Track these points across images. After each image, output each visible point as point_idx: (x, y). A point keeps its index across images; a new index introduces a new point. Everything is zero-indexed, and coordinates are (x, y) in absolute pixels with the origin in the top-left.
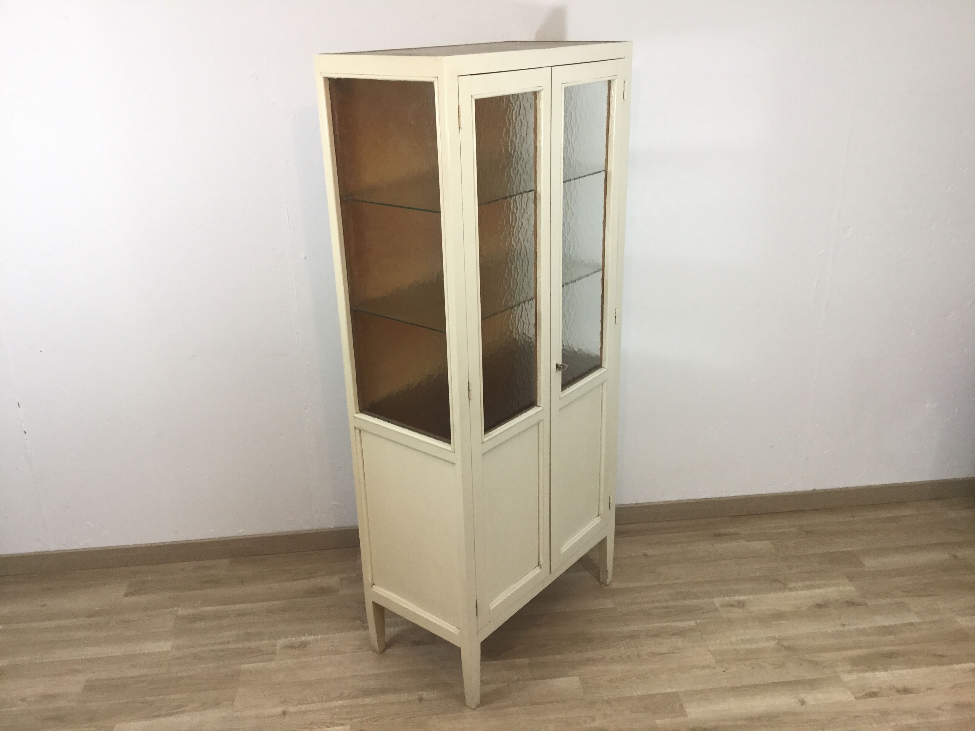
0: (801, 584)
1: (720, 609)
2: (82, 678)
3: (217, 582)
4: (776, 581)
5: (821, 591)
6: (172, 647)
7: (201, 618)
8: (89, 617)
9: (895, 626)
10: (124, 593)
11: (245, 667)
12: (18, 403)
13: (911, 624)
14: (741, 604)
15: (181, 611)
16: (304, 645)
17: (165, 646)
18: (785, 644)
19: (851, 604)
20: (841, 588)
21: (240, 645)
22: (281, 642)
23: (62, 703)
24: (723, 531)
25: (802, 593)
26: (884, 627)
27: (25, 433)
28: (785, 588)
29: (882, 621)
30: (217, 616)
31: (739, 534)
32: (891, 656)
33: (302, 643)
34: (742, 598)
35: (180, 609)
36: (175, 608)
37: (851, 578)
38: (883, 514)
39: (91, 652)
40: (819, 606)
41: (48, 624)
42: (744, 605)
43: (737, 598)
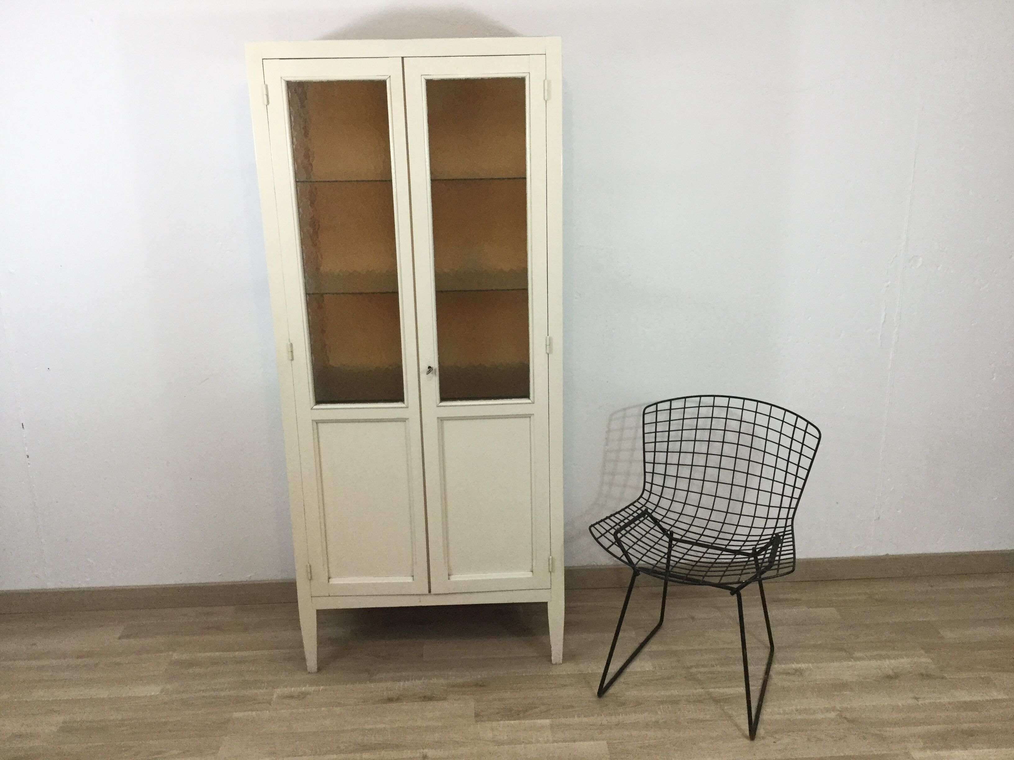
0: (869, 654)
1: (774, 677)
2: (60, 719)
3: (219, 628)
4: (841, 649)
5: (893, 662)
6: (161, 692)
7: (196, 663)
8: (79, 657)
9: (976, 703)
10: (118, 635)
11: (237, 715)
12: (22, 424)
13: (995, 701)
14: (799, 672)
15: (175, 656)
16: (303, 696)
17: (153, 690)
18: (848, 715)
19: (926, 676)
20: (916, 659)
21: (233, 693)
22: (278, 691)
23: (35, 743)
24: (781, 596)
25: (869, 663)
26: (965, 702)
27: (28, 457)
28: (850, 657)
29: (963, 696)
30: (214, 662)
31: (800, 600)
32: (971, 733)
33: (302, 693)
34: (800, 666)
35: (175, 654)
36: (171, 653)
37: (928, 649)
38: (969, 584)
39: (74, 693)
40: (889, 677)
41: (34, 663)
42: (801, 674)
43: (795, 666)
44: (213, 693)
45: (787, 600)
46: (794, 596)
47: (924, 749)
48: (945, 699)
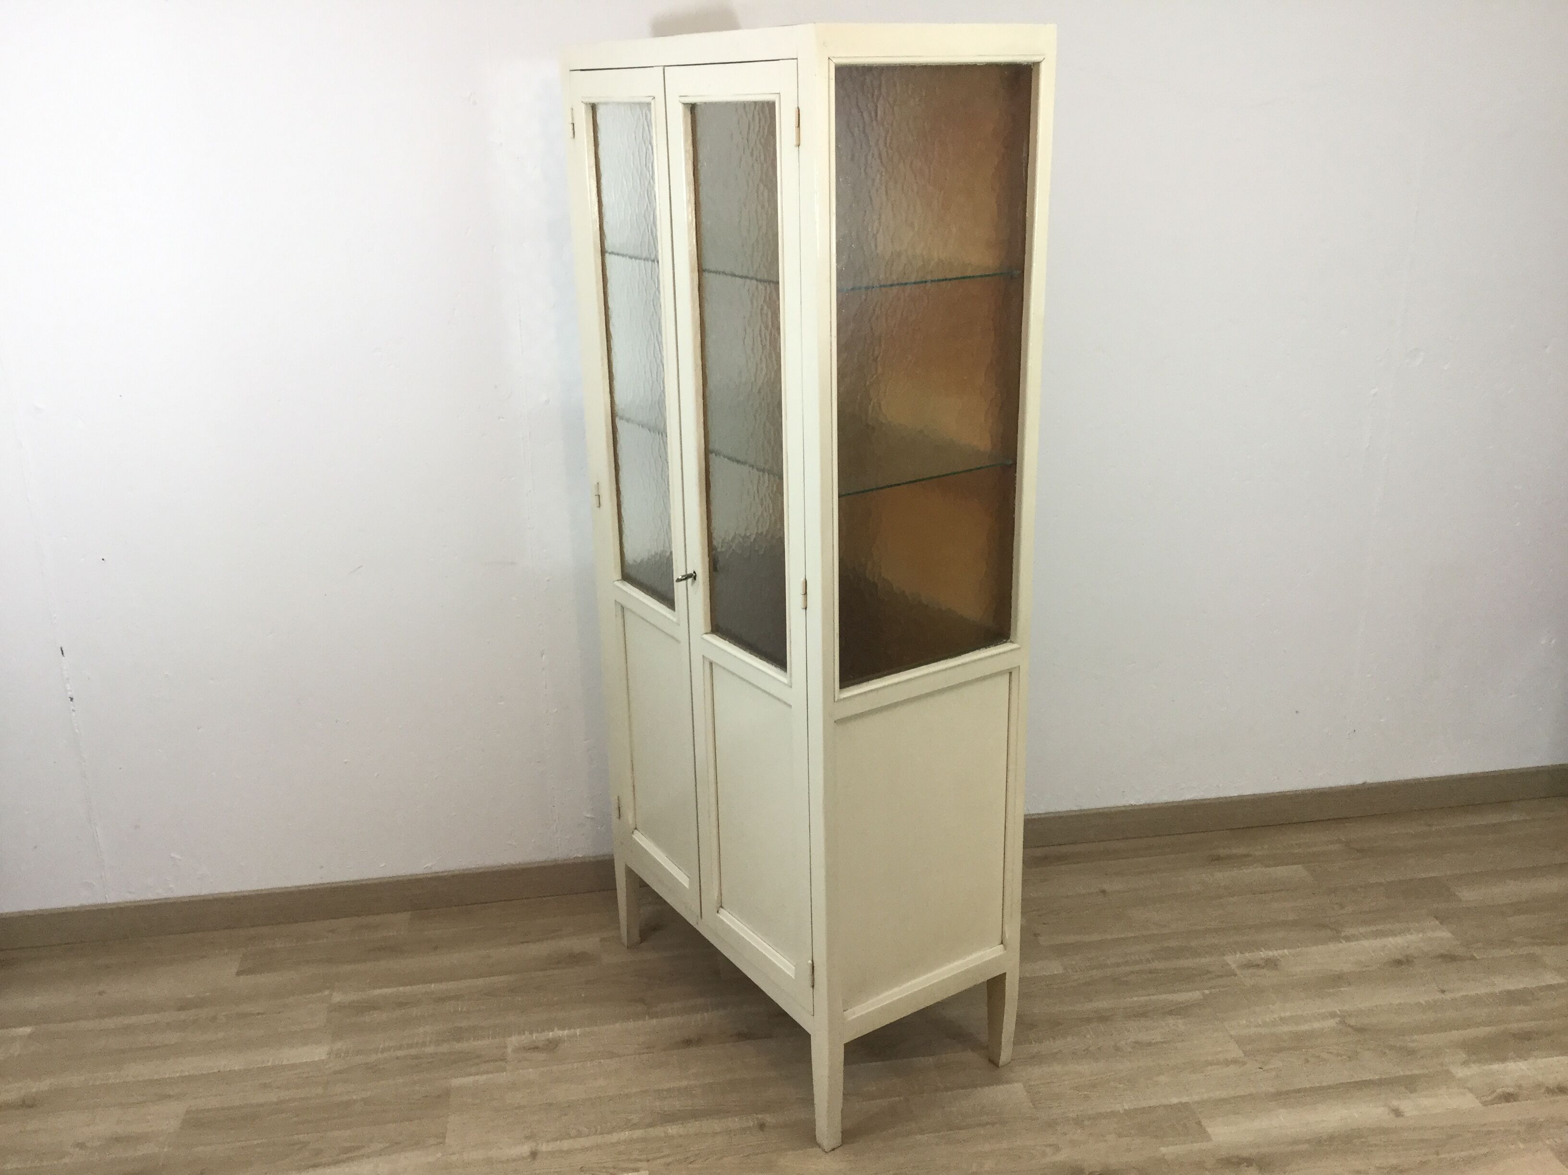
0: (1362, 930)
1: (1238, 972)
2: (177, 1108)
3: (393, 949)
4: (1324, 926)
5: (1400, 940)
6: (329, 1054)
7: (372, 1006)
8: (181, 1008)
9: (1525, 991)
10: (234, 970)
11: (456, 1082)
12: (61, 648)
13: (1550, 987)
14: (1272, 964)
15: (338, 997)
16: (552, 1046)
17: (317, 1053)
18: (1352, 1021)
19: (1449, 958)
20: (1430, 934)
21: (444, 1048)
22: (514, 1041)
23: (144, 1150)
24: (1222, 852)
25: (1365, 943)
26: (1509, 992)
27: (72, 699)
28: (1337, 938)
29: (1504, 984)
30: (401, 1004)
31: (1251, 856)
32: (1525, 1037)
33: (550, 1041)
34: (1271, 954)
35: (335, 994)
36: (327, 993)
37: (1443, 918)
38: (1476, 820)
39: (188, 1065)
40: (1399, 963)
41: (110, 1023)
42: (1276, 965)
43: (1264, 954)
44: (413, 1051)
45: (1230, 857)
46: (1241, 850)
47: (1465, 1063)
48: (1483, 990)
